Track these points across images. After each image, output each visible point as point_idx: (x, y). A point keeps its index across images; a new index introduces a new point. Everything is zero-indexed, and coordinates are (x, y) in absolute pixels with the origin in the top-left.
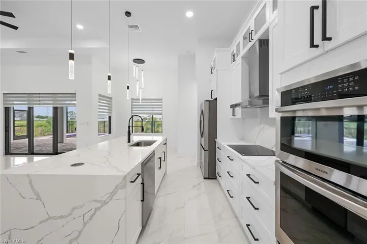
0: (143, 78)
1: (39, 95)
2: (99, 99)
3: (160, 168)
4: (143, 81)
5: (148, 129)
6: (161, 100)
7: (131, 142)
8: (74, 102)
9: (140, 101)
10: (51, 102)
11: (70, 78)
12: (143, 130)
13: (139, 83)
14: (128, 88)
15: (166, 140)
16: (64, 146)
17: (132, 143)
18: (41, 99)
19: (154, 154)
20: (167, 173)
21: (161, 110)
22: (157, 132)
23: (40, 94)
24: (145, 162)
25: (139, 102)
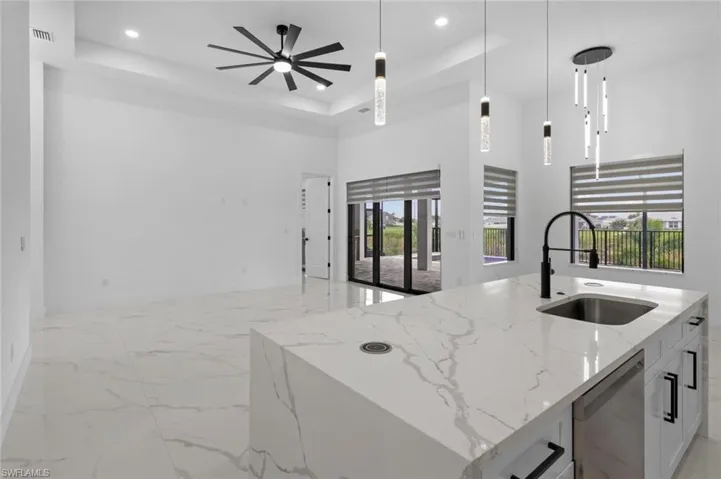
0: (605, 101)
1: (385, 181)
2: (486, 177)
3: (672, 416)
4: (605, 111)
5: (627, 254)
6: (680, 159)
7: (553, 293)
8: (437, 189)
9: (597, 172)
10: (403, 193)
11: (377, 123)
12: (594, 263)
13: (593, 120)
14: (547, 131)
15: (704, 304)
16: (425, 277)
17: (555, 299)
18: (389, 187)
19: (641, 363)
20: (712, 432)
21: (681, 196)
22: (662, 266)
23: (387, 178)
24: (587, 400)
25: (594, 177)
